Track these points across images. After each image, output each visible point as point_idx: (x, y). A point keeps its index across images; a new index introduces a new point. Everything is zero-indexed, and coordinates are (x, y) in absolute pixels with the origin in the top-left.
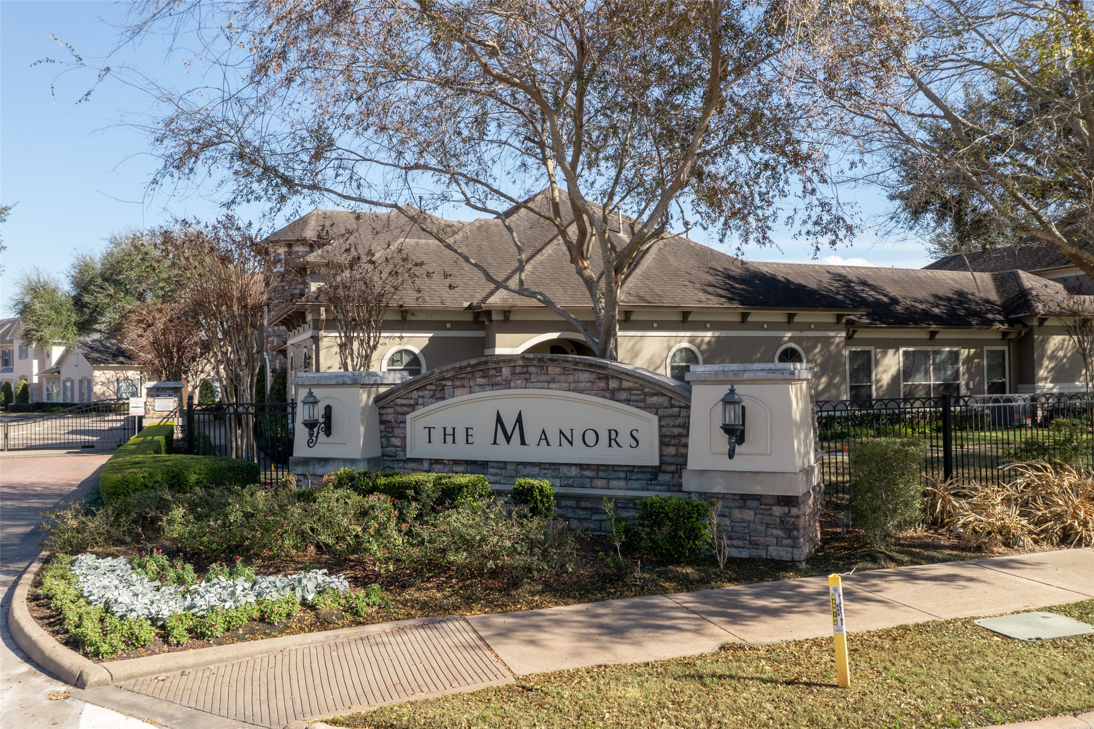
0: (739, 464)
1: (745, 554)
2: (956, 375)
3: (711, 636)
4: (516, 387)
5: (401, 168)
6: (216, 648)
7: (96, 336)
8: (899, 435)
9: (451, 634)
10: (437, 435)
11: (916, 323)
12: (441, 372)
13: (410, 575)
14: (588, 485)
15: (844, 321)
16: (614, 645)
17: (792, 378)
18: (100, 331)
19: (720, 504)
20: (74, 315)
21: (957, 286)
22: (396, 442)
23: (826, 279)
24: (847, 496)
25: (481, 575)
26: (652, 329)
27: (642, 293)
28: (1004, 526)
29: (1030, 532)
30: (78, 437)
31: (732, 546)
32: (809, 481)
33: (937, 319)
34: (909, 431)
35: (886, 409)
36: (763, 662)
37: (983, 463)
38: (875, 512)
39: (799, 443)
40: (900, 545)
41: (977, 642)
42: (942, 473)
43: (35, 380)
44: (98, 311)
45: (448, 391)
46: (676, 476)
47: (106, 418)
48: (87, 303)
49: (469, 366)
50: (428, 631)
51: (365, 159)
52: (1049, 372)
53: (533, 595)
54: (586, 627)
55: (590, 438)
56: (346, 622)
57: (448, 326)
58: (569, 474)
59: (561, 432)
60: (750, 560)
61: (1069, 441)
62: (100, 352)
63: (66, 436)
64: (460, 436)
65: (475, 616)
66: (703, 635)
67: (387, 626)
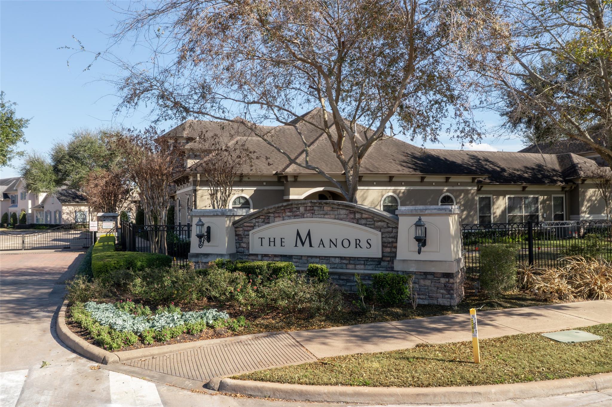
0: (422, 257)
1: (426, 302)
2: (537, 210)
3: (411, 341)
4: (307, 217)
5: (246, 103)
6: (167, 346)
7: (64, 187)
8: (506, 243)
9: (282, 340)
10: (266, 242)
11: (515, 182)
12: (268, 210)
13: (258, 312)
14: (345, 267)
15: (476, 181)
16: (365, 345)
17: (450, 213)
18: (67, 185)
19: (414, 277)
20: (53, 176)
21: (537, 162)
22: (244, 245)
23: (466, 158)
24: (478, 274)
25: (294, 312)
26: (373, 185)
27: (368, 166)
28: (559, 289)
29: (573, 292)
30: (58, 242)
31: (419, 298)
32: (459, 266)
33: (526, 180)
34: (511, 240)
35: (499, 229)
36: (438, 352)
37: (549, 257)
38: (492, 282)
39: (454, 246)
40: (505, 298)
41: (542, 343)
42: (528, 262)
43: (30, 211)
44: (66, 174)
45: (271, 219)
46: (391, 263)
47: (70, 232)
48: (60, 169)
49: (282, 206)
50: (270, 338)
51: (226, 98)
52: (587, 209)
53: (321, 322)
54: (349, 337)
55: (346, 243)
56: (229, 334)
57: (265, 184)
58: (335, 262)
59: (331, 240)
60: (429, 305)
61: (594, 245)
62: (66, 196)
63: (51, 242)
64: (278, 242)
65: (293, 332)
66: (407, 340)
67: (250, 336)
